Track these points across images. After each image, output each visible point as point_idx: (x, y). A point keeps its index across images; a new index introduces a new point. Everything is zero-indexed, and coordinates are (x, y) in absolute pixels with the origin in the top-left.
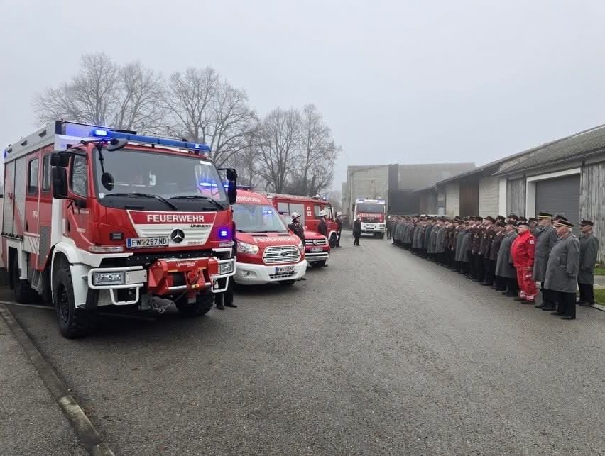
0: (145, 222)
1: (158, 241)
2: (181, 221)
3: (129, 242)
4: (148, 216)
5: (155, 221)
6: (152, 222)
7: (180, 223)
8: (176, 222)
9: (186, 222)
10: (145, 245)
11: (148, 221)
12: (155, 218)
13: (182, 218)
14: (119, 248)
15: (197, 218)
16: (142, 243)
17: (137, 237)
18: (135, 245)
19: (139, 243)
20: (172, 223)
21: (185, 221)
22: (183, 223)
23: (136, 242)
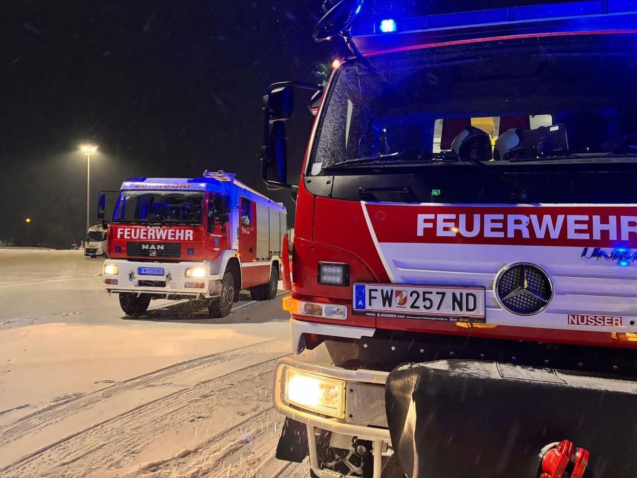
0: (411, 237)
1: (449, 299)
2: (540, 234)
3: (361, 296)
4: (421, 217)
5: (440, 233)
6: (430, 236)
7: (533, 241)
8: (518, 239)
9: (563, 241)
10: (407, 309)
11: (420, 233)
12: (440, 225)
13: (547, 226)
14: (340, 311)
15: (612, 226)
16: (396, 301)
17: (386, 280)
18: (377, 305)
19: (387, 299)
20: (505, 241)
21: (555, 234)
22: (547, 241)
23: (378, 294)
